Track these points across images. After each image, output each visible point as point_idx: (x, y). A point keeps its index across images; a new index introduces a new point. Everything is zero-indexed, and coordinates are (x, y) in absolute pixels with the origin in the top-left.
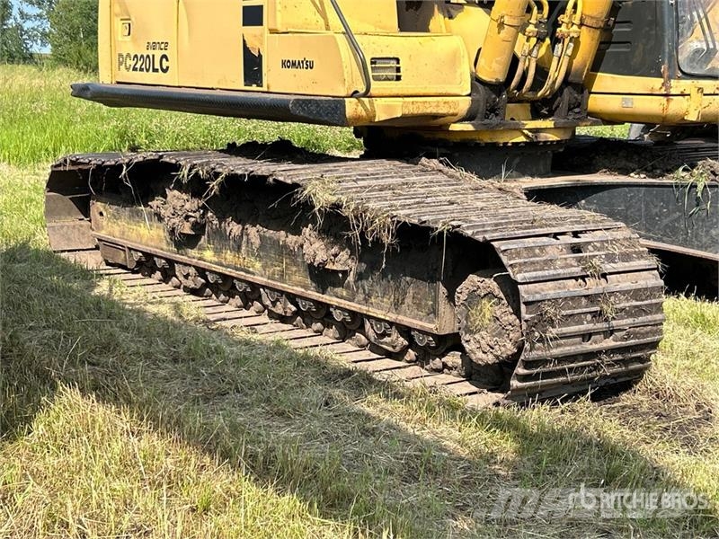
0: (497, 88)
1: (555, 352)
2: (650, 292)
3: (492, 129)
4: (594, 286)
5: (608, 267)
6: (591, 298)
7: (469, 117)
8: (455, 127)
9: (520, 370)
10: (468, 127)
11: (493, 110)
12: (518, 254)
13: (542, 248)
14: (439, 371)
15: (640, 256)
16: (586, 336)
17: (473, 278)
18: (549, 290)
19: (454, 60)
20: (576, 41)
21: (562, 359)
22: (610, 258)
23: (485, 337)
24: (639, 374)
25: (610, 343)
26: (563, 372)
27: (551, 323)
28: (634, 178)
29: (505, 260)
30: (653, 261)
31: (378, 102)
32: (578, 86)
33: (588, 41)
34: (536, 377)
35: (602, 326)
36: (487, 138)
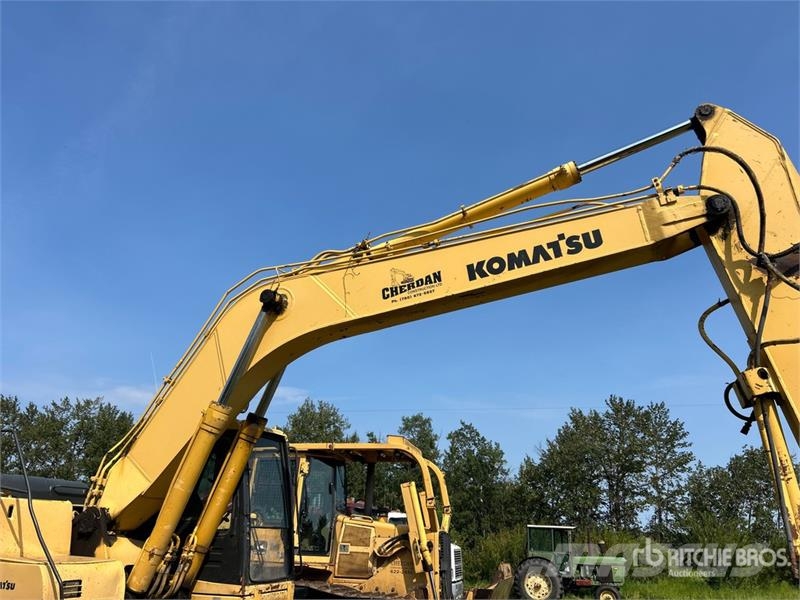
20: (191, 562)
32: (187, 589)
33: (197, 562)
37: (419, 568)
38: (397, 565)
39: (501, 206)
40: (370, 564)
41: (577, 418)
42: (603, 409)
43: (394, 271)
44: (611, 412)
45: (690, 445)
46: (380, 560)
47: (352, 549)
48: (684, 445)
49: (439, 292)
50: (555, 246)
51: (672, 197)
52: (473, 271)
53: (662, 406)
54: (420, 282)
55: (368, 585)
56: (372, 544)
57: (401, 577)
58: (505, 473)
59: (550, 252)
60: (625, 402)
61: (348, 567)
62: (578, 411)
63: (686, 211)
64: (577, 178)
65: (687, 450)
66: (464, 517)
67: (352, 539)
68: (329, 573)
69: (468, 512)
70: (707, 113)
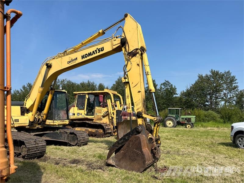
0: (32, 122)
1: (31, 153)
2: (44, 145)
3: (32, 127)
4: (37, 145)
5: (39, 143)
6: (36, 147)
7: (28, 126)
8: (27, 127)
9: (26, 156)
10: (28, 127)
11: (32, 125)
12: (27, 142)
13: (30, 141)
14: (20, 158)
15: (43, 141)
16: (35, 151)
17: (23, 146)
18: (31, 146)
19: (27, 119)
20: (43, 116)
21: (32, 154)
22: (39, 142)
23: (24, 152)
24: (43, 155)
25: (39, 151)
26: (32, 156)
27: (30, 150)
28: (52, 132)
29: (25, 143)
30: (45, 142)
31: (15, 125)
32: (44, 121)
33: (45, 116)
34: (28, 156)
35: (37, 150)
36: (31, 128)
37: (111, 118)
38: (107, 117)
39: (89, 41)
40: (102, 117)
41: (200, 77)
42: (209, 74)
43: (69, 57)
44: (211, 74)
45: (237, 83)
46: (104, 117)
47: (98, 114)
48: (235, 83)
49: (77, 62)
50: (96, 51)
51: (115, 39)
52: (83, 57)
53: (229, 71)
54: (74, 60)
55: (101, 122)
56: (102, 113)
57: (108, 120)
58: (177, 94)
59: (95, 52)
60: (216, 71)
61: (97, 118)
62: (201, 75)
63: (117, 42)
64: (103, 33)
65: (236, 85)
66: (164, 107)
67: (98, 112)
68: (94, 119)
69: (165, 105)
70: (126, 16)
